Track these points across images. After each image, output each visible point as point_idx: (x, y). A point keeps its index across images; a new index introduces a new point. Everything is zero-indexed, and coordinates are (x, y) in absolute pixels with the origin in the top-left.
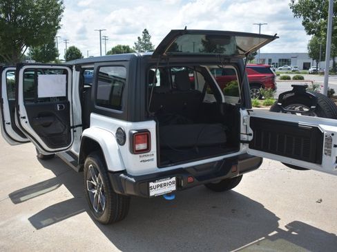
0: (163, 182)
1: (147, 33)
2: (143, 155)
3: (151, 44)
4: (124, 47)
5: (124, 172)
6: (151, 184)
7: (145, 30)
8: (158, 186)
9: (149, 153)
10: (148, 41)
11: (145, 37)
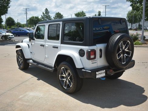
0: (101, 72)
1: (47, 10)
2: (92, 60)
3: (50, 16)
4: (36, 17)
5: (83, 68)
6: (97, 73)
7: (46, 9)
8: (99, 74)
9: (95, 60)
10: (48, 14)
11: (46, 12)
